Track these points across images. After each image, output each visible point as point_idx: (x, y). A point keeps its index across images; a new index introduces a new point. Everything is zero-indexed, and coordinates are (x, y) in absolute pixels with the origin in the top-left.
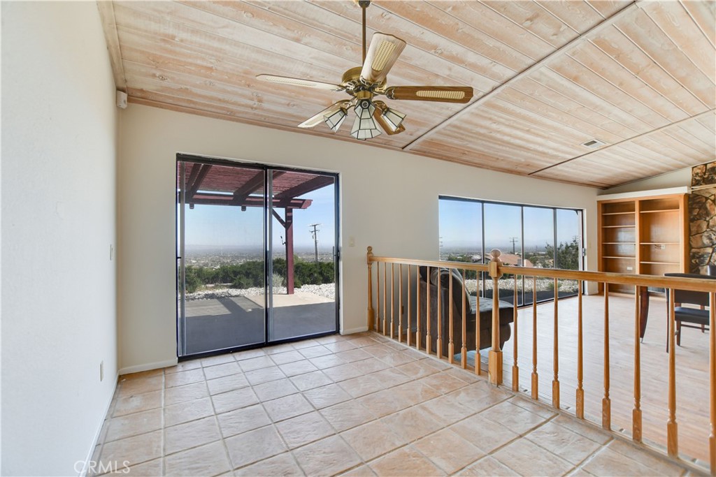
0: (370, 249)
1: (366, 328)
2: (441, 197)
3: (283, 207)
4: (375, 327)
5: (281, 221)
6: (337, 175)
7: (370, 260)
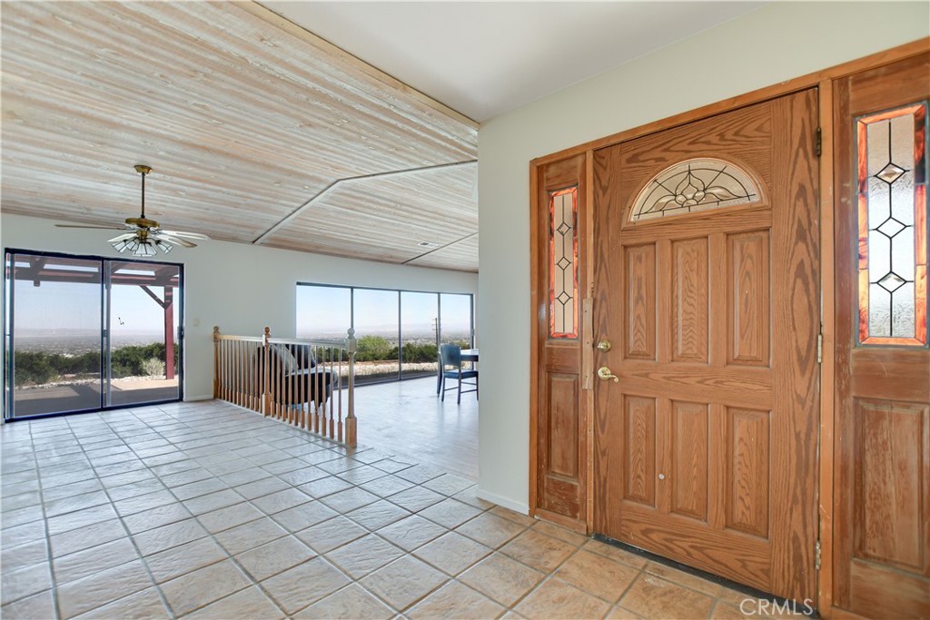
0: (216, 329)
1: (213, 397)
2: (299, 284)
3: (162, 286)
4: (219, 394)
5: (159, 301)
6: (182, 266)
7: (216, 340)
